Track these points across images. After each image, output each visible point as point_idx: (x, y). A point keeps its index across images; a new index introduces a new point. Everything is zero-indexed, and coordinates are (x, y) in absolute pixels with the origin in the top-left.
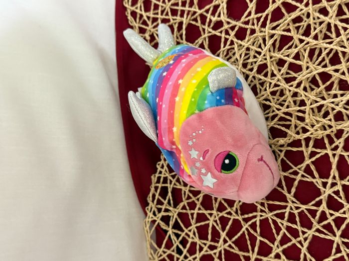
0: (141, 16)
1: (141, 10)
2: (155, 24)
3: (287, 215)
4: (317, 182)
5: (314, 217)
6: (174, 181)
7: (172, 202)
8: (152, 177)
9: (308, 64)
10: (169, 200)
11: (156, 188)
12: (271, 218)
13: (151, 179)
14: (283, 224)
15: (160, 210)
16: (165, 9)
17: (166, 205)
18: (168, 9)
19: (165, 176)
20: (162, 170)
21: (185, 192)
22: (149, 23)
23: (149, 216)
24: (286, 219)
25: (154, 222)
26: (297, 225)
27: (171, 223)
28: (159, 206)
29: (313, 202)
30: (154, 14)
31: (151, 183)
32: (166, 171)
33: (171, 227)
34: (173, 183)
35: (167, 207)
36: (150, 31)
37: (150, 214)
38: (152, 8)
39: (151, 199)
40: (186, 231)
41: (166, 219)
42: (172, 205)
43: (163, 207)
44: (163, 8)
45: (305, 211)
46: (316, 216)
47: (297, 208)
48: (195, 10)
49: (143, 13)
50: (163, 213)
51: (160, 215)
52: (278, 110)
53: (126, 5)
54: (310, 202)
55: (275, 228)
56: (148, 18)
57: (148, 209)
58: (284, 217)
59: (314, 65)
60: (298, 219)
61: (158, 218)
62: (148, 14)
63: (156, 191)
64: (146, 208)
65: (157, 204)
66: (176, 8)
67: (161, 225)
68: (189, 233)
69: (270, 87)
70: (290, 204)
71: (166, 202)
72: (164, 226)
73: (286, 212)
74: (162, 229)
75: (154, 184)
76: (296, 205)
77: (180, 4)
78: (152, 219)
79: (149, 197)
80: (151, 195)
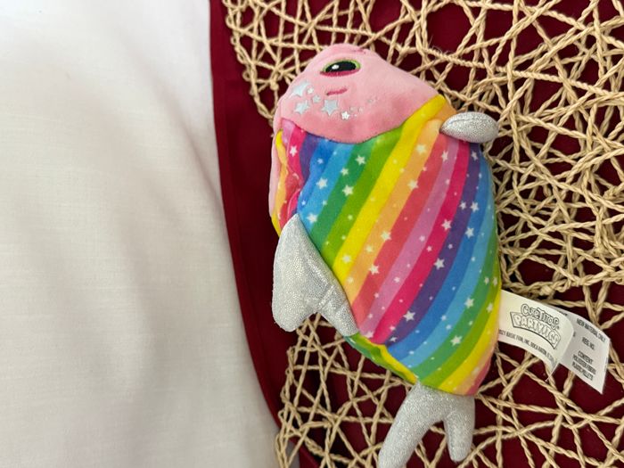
0: (261, 45)
1: (260, 34)
2: (287, 60)
3: (555, 433)
4: (615, 370)
5: (610, 438)
6: (330, 360)
7: (327, 400)
8: (289, 352)
9: (595, 138)
10: (323, 398)
11: (297, 374)
12: (524, 438)
13: (286, 357)
14: (548, 450)
15: (305, 417)
16: (306, 32)
17: (318, 408)
18: (312, 32)
19: (313, 350)
20: (306, 338)
21: (352, 382)
22: (276, 58)
23: (285, 430)
24: (554, 439)
25: (295, 439)
26: (576, 452)
27: (329, 442)
28: (304, 409)
29: (608, 409)
30: (286, 41)
31: (286, 365)
32: (314, 339)
33: (327, 449)
34: (329, 364)
35: (320, 412)
36: (279, 74)
37: (288, 426)
38: (281, 29)
39: (288, 394)
40: (357, 457)
41: (318, 435)
42: (329, 407)
43: (312, 411)
44: (302, 30)
45: (593, 427)
46: (614, 435)
47: (576, 420)
48: (364, 33)
49: (264, 39)
50: (311, 424)
51: (306, 427)
52: (539, 226)
53: (231, 25)
54: (603, 408)
55: (533, 458)
56: (274, 48)
57: (282, 415)
58: (551, 437)
59: (608, 140)
60: (577, 441)
61: (302, 433)
62: (273, 41)
63: (297, 378)
64: (280, 413)
65: (300, 404)
66: (327, 28)
67: (308, 446)
68: (363, 462)
69: (519, 181)
70: (562, 412)
71: (316, 401)
72: (313, 447)
73: (553, 426)
74: (311, 454)
75: (294, 365)
76: (574, 414)
77: (335, 21)
78: (292, 435)
79: (285, 392)
80: (287, 387)
